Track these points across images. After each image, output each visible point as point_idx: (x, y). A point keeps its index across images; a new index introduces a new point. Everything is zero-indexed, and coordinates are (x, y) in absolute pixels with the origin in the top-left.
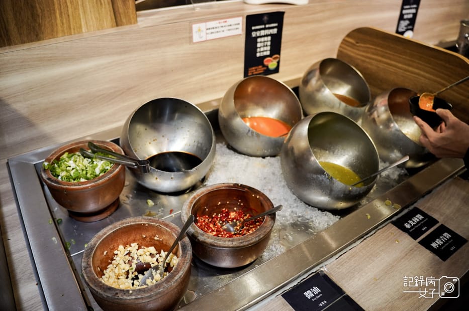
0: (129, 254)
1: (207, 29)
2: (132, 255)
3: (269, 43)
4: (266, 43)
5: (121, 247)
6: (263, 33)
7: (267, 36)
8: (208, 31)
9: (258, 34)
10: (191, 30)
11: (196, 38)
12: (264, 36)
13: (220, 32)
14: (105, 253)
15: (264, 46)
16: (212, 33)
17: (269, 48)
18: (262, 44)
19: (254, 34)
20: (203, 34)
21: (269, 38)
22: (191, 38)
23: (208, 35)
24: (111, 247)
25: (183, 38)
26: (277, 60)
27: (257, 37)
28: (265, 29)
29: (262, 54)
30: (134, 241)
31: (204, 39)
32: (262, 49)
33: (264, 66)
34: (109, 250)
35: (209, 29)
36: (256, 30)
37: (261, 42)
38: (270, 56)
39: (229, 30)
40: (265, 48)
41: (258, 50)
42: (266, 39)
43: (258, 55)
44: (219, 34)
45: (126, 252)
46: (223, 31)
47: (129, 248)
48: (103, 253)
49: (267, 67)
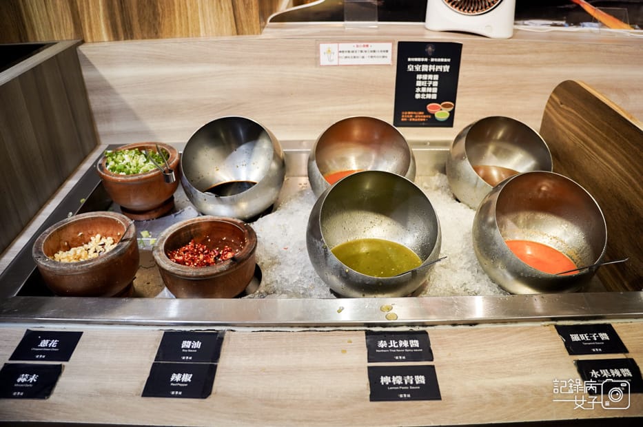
0: (103, 245)
1: (340, 52)
2: (105, 247)
3: (436, 84)
4: (430, 83)
5: (98, 236)
6: (425, 68)
7: (432, 73)
8: (341, 54)
9: (418, 68)
10: (317, 50)
11: (324, 60)
12: (428, 73)
13: (358, 57)
14: (80, 234)
15: (427, 86)
16: (346, 57)
17: (435, 90)
18: (424, 83)
19: (410, 68)
20: (335, 57)
21: (436, 77)
22: (317, 59)
23: (340, 59)
24: (90, 231)
25: (307, 58)
26: (451, 109)
27: (415, 73)
28: (429, 63)
29: (423, 97)
30: (112, 235)
31: (335, 63)
32: (424, 90)
33: (427, 113)
34: (86, 234)
35: (343, 52)
36: (415, 63)
37: (422, 80)
38: (438, 101)
39: (372, 57)
40: (429, 90)
41: (418, 90)
42: (430, 77)
43: (418, 96)
44: (356, 59)
45: (102, 243)
46: (363, 57)
47: (104, 240)
48: (78, 233)
49: (433, 115)
